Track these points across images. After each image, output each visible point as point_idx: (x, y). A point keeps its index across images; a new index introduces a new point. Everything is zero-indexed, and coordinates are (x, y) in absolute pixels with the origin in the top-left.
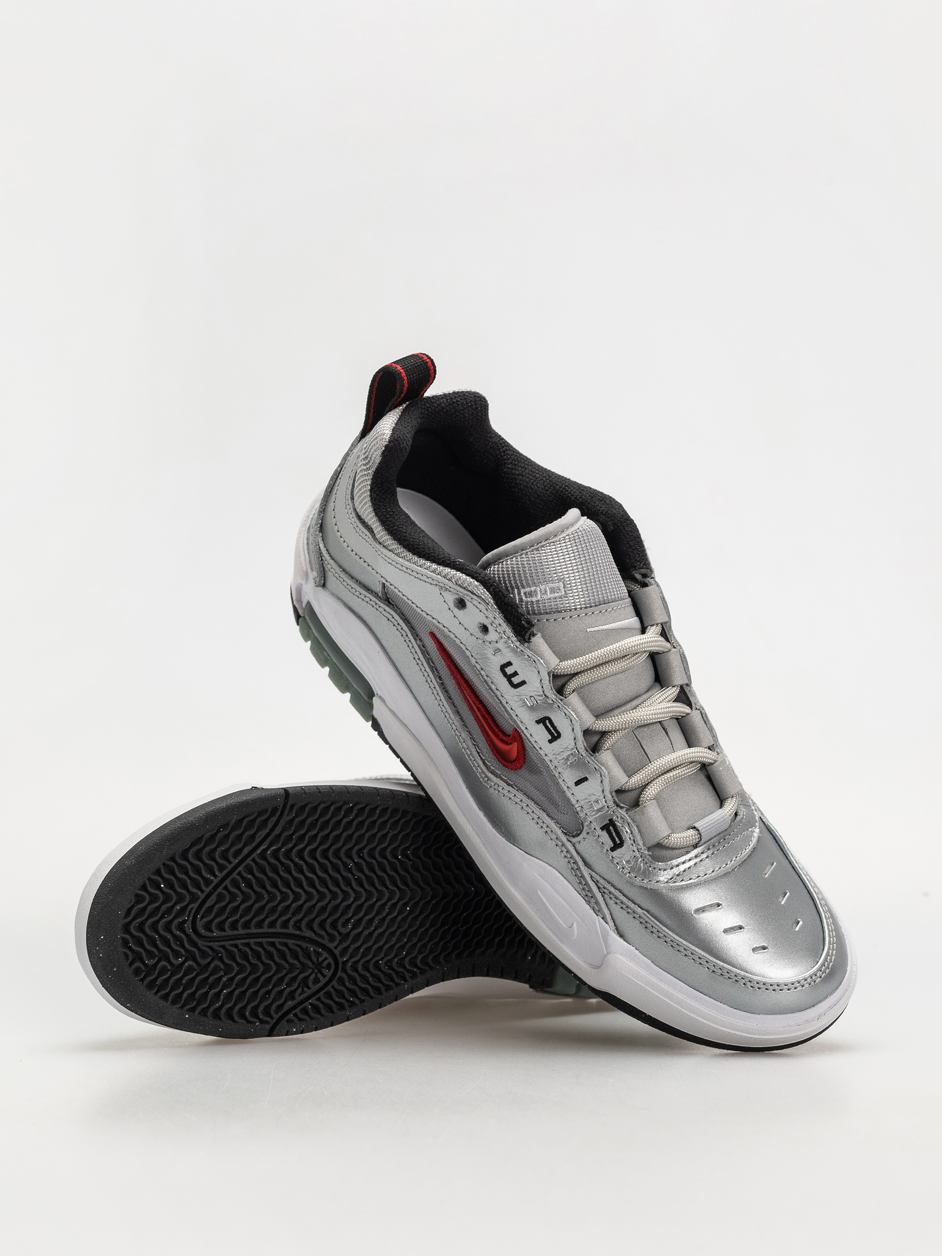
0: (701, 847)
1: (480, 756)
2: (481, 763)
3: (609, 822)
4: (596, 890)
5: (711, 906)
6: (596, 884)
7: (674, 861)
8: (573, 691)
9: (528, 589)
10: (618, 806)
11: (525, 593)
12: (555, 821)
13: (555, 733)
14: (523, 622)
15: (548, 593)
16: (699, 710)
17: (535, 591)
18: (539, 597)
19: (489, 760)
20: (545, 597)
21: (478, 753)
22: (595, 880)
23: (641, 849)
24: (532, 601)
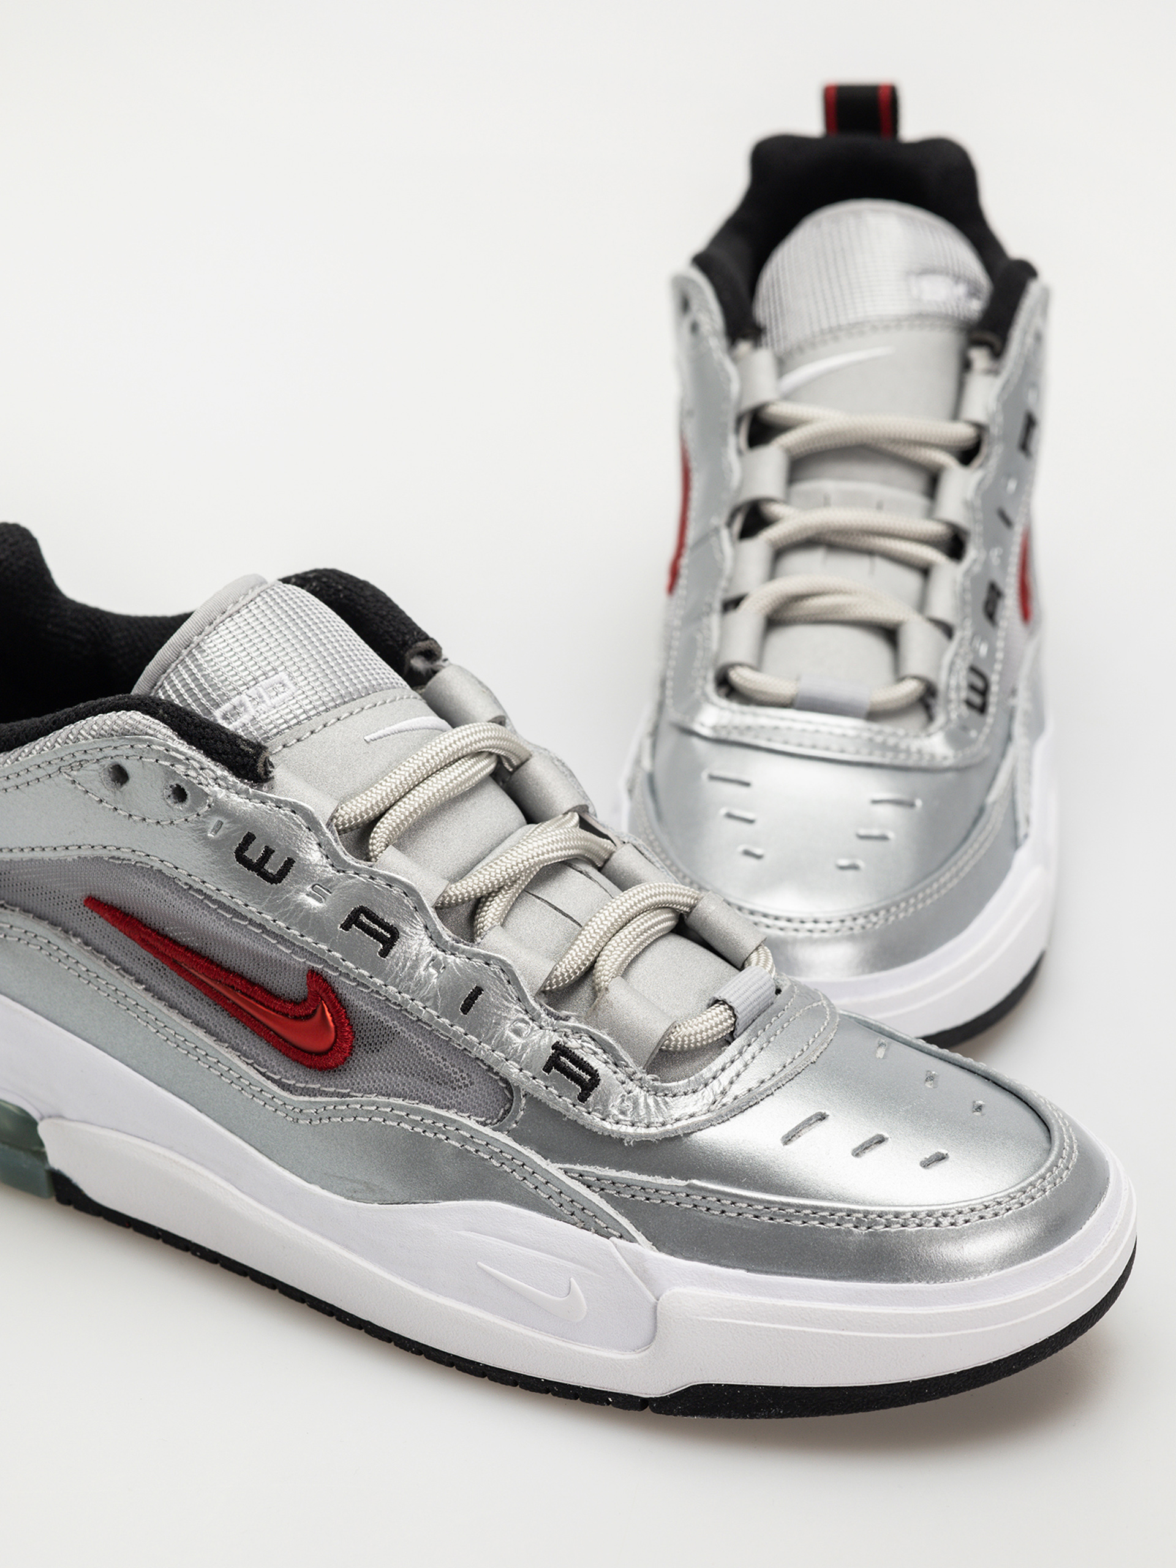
0: (743, 1036)
1: (268, 1078)
2: (275, 1088)
3: (553, 1051)
4: (585, 1191)
5: (808, 1123)
6: (579, 1181)
7: (704, 1070)
8: (387, 846)
9: (226, 707)
10: (558, 1018)
11: (225, 717)
12: (456, 1110)
13: (385, 933)
14: (242, 746)
15: (266, 698)
16: (628, 843)
17: (242, 705)
18: (252, 712)
19: (288, 1075)
20: (263, 707)
21: (263, 1074)
22: (576, 1175)
23: (634, 1073)
24: (244, 725)
